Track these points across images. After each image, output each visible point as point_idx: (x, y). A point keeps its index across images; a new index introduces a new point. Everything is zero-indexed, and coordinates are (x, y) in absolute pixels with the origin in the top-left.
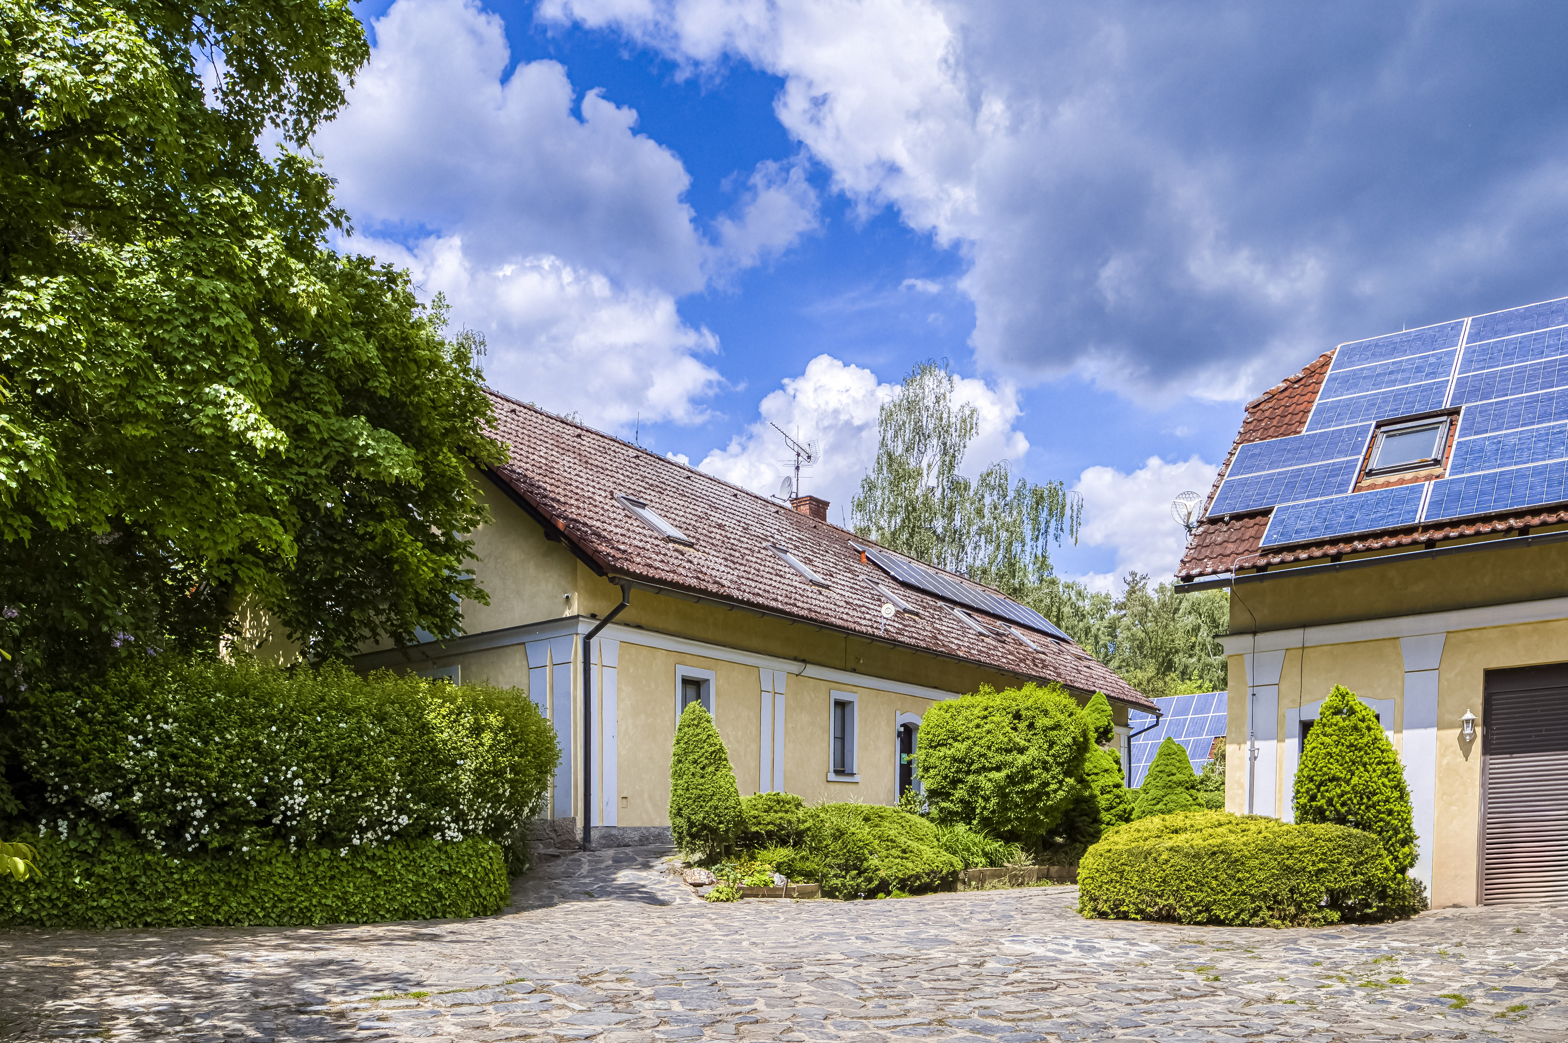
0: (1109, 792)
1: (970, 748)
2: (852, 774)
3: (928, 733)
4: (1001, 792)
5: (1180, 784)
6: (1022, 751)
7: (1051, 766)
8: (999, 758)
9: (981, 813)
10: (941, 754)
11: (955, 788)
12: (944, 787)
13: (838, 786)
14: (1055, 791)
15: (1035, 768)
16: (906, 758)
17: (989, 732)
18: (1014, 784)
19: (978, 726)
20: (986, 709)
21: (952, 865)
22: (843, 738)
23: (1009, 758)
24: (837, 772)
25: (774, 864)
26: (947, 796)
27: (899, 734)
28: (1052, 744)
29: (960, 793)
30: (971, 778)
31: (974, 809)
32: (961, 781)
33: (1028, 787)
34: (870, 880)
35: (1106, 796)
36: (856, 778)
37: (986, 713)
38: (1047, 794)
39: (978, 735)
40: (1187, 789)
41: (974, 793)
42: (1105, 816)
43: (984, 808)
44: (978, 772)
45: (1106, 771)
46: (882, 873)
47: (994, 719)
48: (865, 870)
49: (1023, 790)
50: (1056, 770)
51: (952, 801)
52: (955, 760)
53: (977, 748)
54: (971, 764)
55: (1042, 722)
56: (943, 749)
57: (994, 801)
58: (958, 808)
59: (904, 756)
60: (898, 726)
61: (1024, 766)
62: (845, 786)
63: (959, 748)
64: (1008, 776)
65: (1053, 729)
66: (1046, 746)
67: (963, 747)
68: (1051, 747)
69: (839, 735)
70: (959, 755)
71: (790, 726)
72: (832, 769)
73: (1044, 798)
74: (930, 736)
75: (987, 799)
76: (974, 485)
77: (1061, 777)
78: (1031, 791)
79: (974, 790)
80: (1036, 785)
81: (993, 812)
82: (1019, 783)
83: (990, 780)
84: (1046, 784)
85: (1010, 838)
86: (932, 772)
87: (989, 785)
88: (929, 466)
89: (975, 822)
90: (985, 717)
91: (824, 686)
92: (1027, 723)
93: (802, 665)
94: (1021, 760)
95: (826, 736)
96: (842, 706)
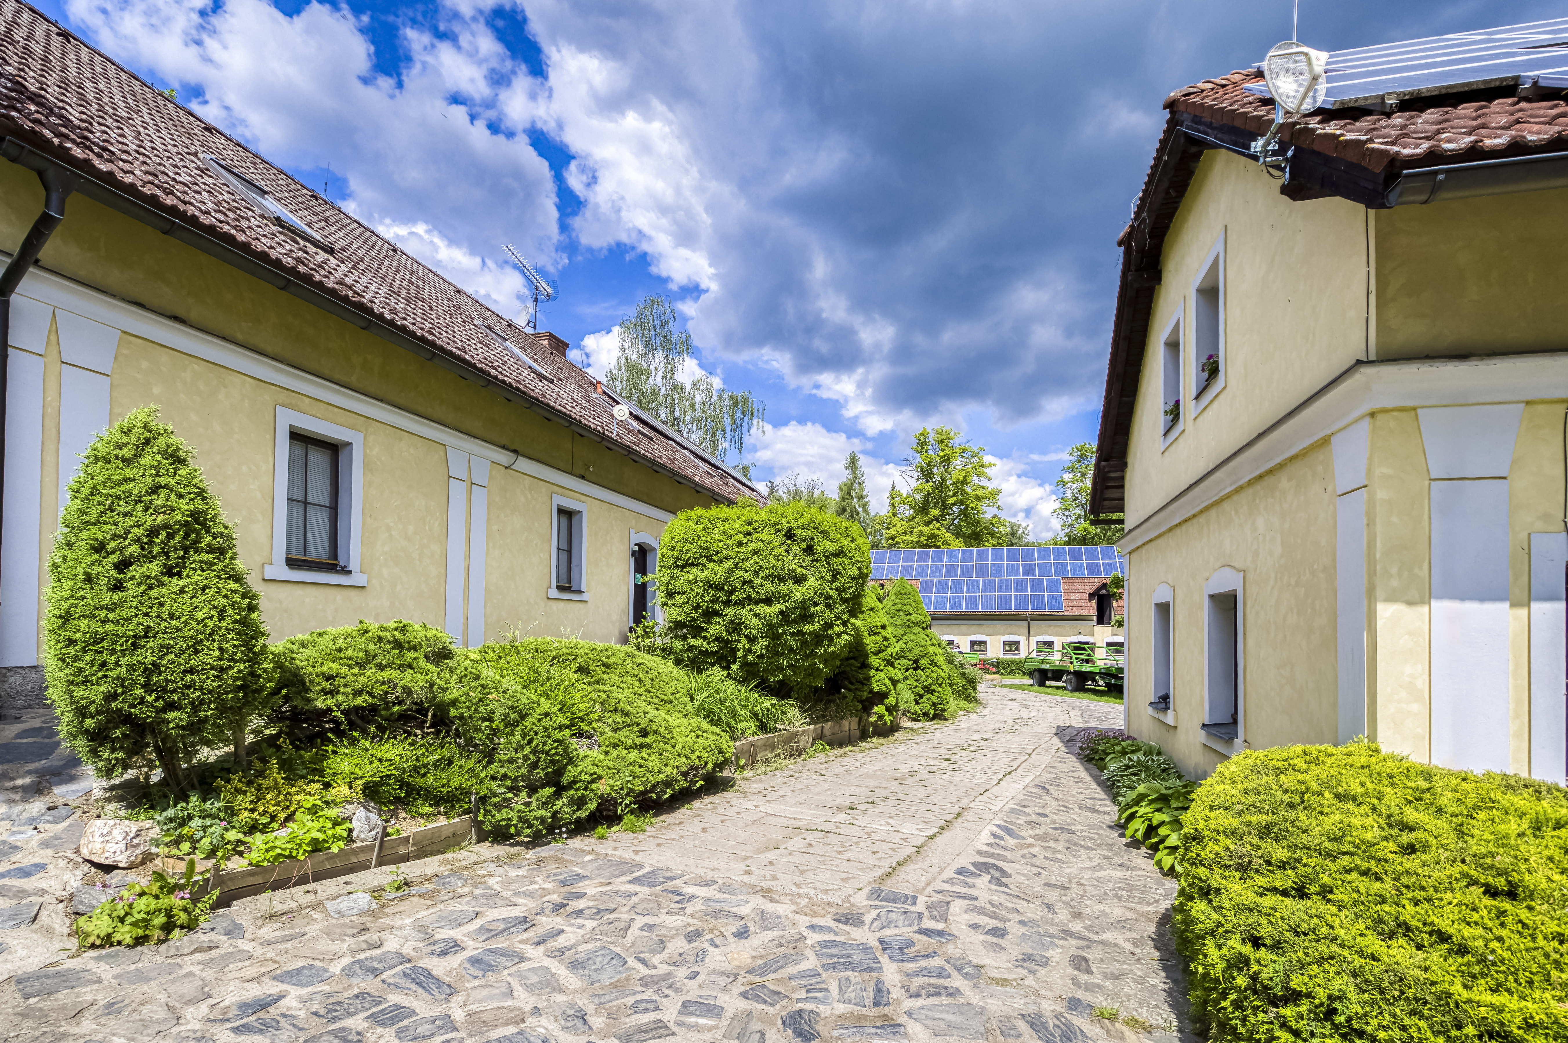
0: (876, 634)
1: (730, 572)
2: (580, 592)
3: (673, 549)
4: (771, 631)
5: (917, 624)
6: (799, 580)
7: (835, 603)
8: (769, 588)
9: (745, 656)
10: (691, 577)
11: (709, 622)
12: (694, 620)
13: (562, 605)
14: (839, 635)
15: (816, 604)
16: (640, 579)
17: (756, 552)
18: (790, 623)
19: (740, 544)
20: (749, 524)
21: (721, 752)
22: (569, 551)
23: (783, 588)
24: (560, 588)
25: (359, 784)
26: (697, 631)
27: (634, 553)
28: (836, 575)
29: (716, 628)
30: (730, 611)
31: (734, 651)
32: (717, 613)
33: (808, 628)
34: (580, 803)
35: (873, 638)
36: (584, 597)
37: (750, 528)
38: (831, 638)
39: (741, 556)
40: (923, 629)
41: (734, 630)
42: (875, 661)
43: (750, 651)
44: (740, 603)
45: (872, 609)
46: (603, 787)
47: (761, 536)
48: (570, 785)
49: (800, 633)
50: (840, 608)
51: (705, 638)
52: (710, 585)
53: (739, 573)
54: (731, 593)
55: (822, 546)
56: (694, 570)
57: (762, 643)
58: (713, 647)
59: (638, 576)
60: (632, 545)
61: (803, 602)
62: (571, 604)
63: (716, 571)
64: (781, 612)
65: (836, 555)
66: (828, 577)
67: (721, 569)
68: (835, 578)
69: (564, 546)
70: (716, 580)
71: (495, 528)
72: (554, 583)
73: (826, 642)
74: (676, 553)
75: (752, 640)
76: (688, 388)
77: (846, 616)
78: (811, 633)
79: (736, 626)
80: (817, 626)
81: (761, 657)
82: (795, 622)
83: (757, 615)
84: (829, 625)
85: (782, 691)
86: (678, 599)
87: (755, 621)
88: (656, 369)
89: (735, 667)
90: (749, 534)
91: (544, 488)
92: (804, 545)
93: (513, 456)
94: (799, 592)
95: (547, 547)
96: (567, 515)
